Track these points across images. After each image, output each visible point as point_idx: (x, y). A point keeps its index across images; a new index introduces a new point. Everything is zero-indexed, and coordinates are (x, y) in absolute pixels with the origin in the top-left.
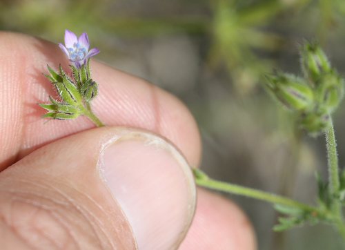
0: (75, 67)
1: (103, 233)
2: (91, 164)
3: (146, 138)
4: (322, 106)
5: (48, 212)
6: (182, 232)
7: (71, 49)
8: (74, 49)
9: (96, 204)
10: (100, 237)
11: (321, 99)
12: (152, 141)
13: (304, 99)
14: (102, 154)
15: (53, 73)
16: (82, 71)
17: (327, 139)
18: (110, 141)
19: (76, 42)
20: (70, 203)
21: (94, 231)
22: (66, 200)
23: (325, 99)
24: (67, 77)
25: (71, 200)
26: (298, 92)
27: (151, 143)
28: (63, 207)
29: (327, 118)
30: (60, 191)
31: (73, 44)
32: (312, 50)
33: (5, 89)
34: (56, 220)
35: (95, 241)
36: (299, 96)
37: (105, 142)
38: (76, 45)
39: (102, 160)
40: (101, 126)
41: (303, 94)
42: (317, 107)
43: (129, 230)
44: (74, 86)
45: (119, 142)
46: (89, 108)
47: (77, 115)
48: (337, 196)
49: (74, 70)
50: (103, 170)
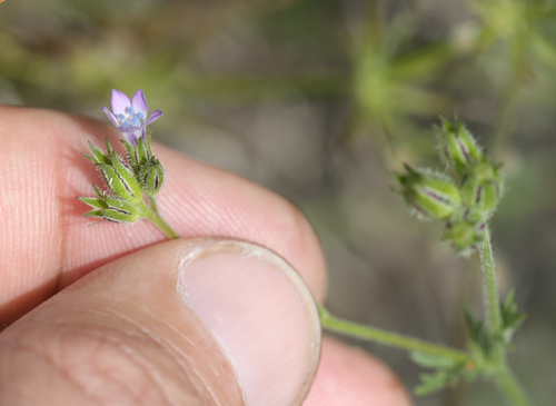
0: (130, 143)
1: (196, 376)
2: (168, 285)
3: (242, 248)
4: (474, 211)
5: (116, 345)
6: (305, 383)
7: (121, 116)
8: (127, 116)
9: (183, 336)
10: (192, 379)
11: (473, 201)
12: (251, 251)
13: (447, 202)
14: (183, 272)
15: (98, 153)
16: (140, 147)
17: (482, 257)
18: (191, 255)
19: (129, 105)
20: (145, 334)
21: (183, 372)
22: (139, 330)
23: (478, 200)
24: (119, 158)
25: (146, 330)
26: (439, 193)
27: (251, 254)
28: (136, 338)
29: (483, 227)
30: (129, 320)
31: (124, 109)
32: (454, 130)
33: (36, 185)
34: (129, 357)
35: (187, 386)
36: (441, 199)
37: (184, 256)
38: (127, 110)
39: (183, 280)
40: (176, 238)
41: (446, 196)
42: (467, 213)
43: (233, 374)
44: (129, 171)
45: (204, 256)
46: (154, 209)
47: (136, 217)
48: (499, 338)
49: (129, 149)
50: (186, 294)
